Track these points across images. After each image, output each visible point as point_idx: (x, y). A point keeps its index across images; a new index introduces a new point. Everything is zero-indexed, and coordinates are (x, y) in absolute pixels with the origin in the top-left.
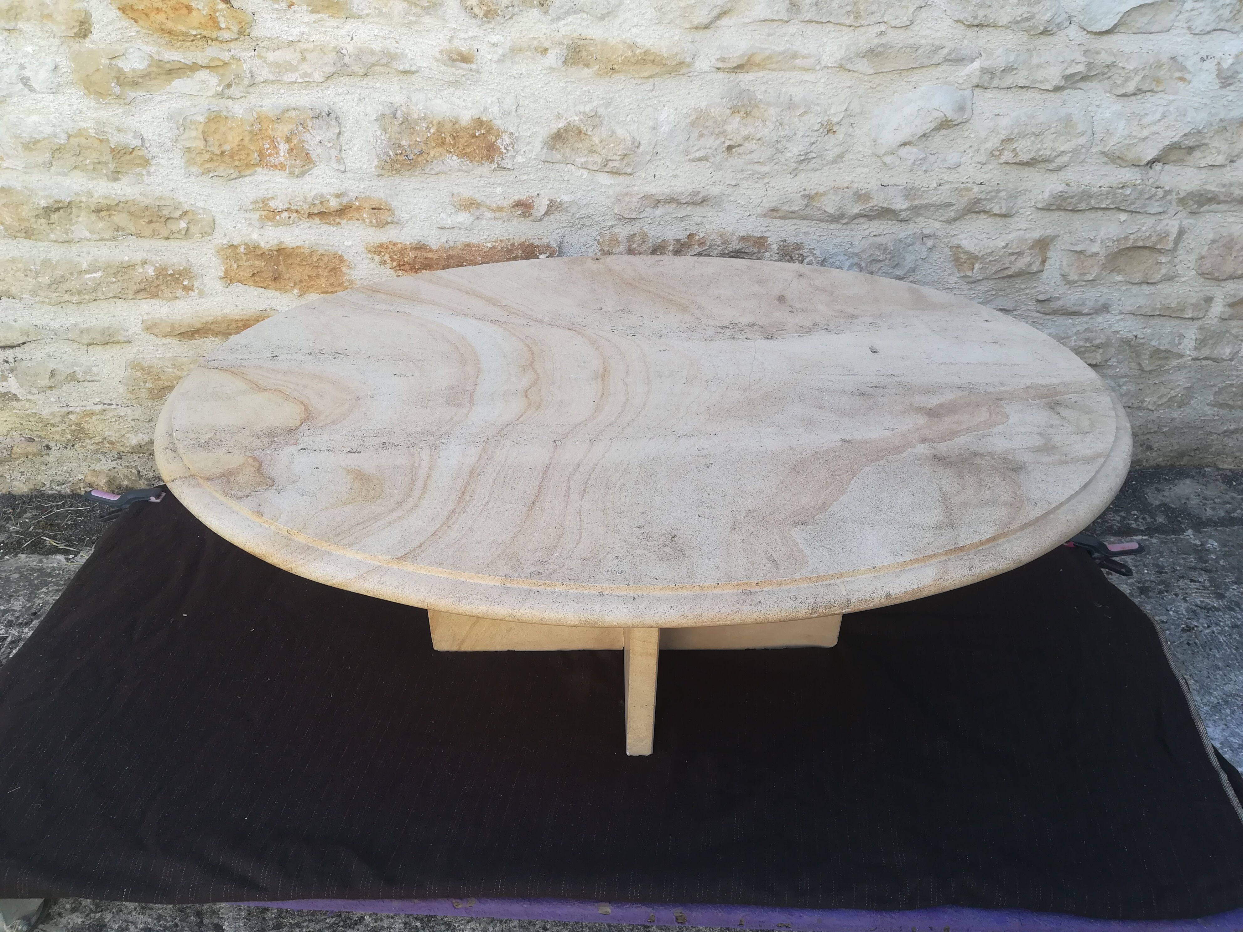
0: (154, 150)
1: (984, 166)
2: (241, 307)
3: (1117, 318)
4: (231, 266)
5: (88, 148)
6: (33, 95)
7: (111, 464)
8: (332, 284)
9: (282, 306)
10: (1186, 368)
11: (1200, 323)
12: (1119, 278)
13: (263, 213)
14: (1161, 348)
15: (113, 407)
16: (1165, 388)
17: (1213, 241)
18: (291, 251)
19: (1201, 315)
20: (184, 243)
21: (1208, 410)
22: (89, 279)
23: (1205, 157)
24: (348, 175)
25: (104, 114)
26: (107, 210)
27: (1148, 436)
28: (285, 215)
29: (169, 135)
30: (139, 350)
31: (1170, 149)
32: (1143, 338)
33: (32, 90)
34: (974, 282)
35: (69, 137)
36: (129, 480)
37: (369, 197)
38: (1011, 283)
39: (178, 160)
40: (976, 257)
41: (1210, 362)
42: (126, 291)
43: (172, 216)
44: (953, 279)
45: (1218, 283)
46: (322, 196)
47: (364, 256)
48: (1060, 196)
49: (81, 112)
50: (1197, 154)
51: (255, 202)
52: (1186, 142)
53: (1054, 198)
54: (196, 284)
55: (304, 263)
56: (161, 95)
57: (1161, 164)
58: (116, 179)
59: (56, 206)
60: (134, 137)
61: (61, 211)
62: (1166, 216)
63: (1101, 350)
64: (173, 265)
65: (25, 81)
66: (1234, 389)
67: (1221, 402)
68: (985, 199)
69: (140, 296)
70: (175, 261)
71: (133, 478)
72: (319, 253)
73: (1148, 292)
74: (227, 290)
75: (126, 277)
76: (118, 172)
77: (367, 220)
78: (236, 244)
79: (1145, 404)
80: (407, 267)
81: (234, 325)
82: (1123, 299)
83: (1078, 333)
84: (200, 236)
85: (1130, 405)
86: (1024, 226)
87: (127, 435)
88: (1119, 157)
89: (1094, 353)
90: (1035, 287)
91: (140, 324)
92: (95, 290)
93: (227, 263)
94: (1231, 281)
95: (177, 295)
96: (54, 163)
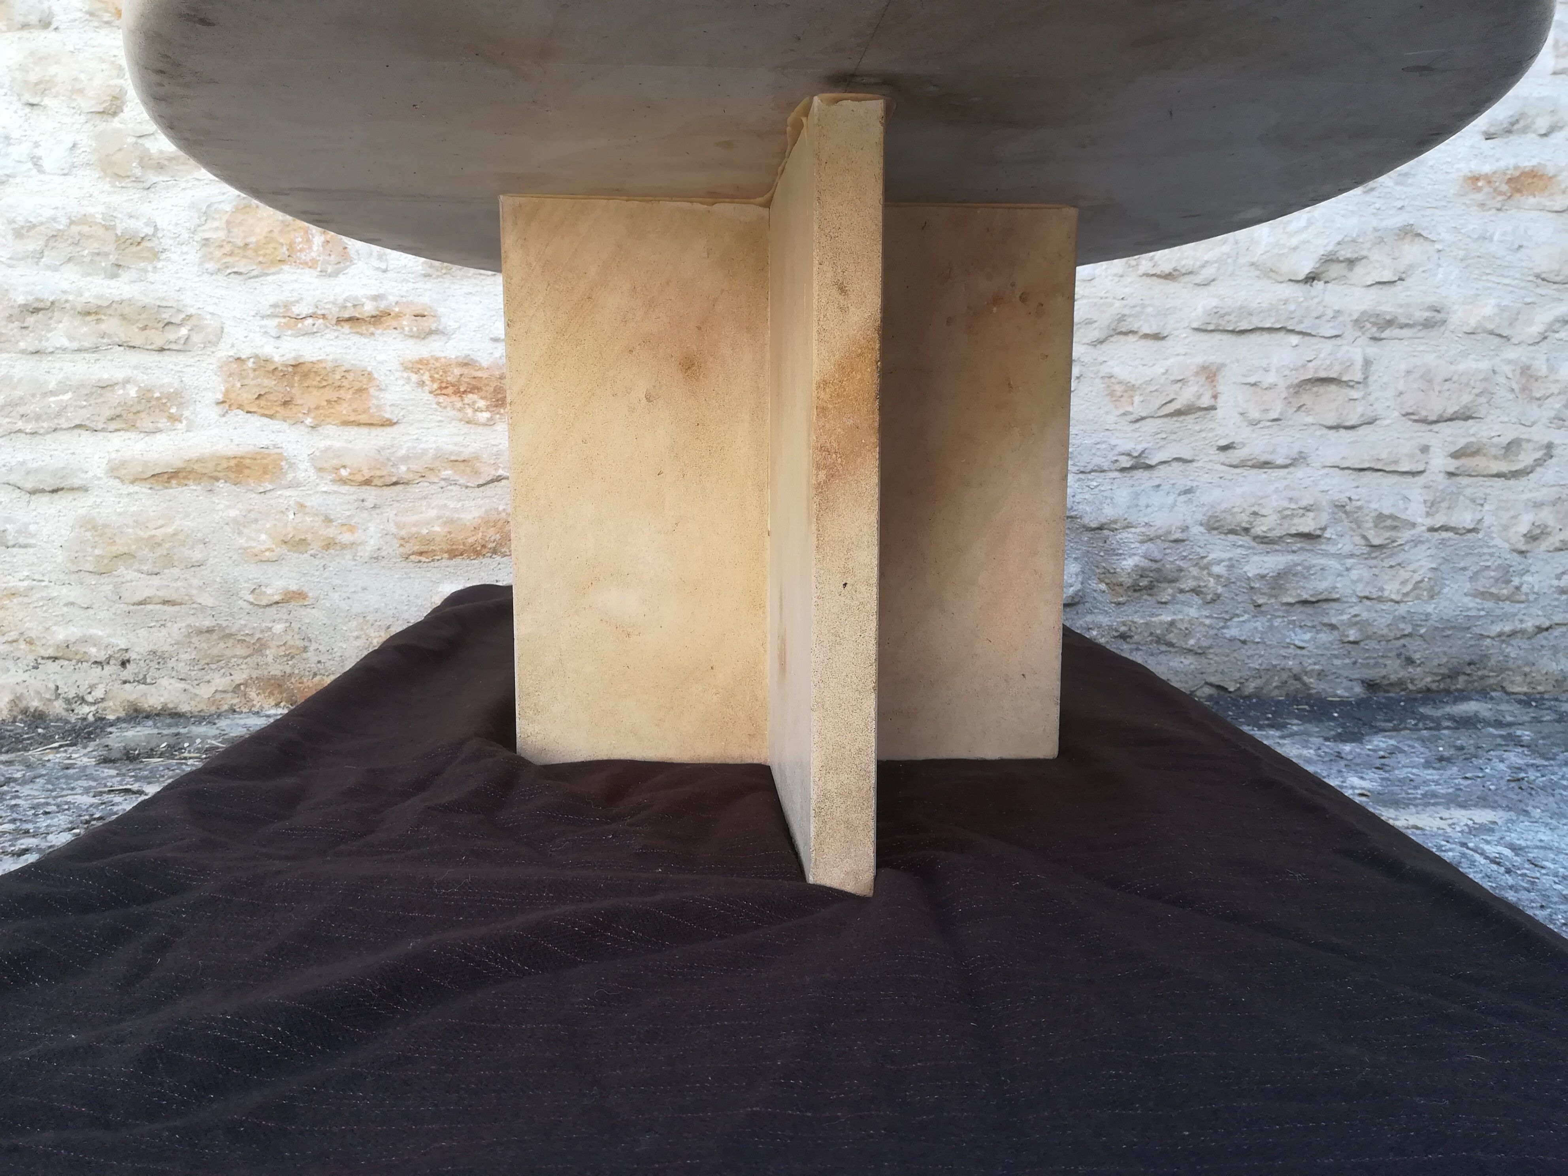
0: (167, 242)
1: (1122, 279)
2: (236, 442)
3: (1321, 473)
4: (233, 386)
5: (89, 237)
6: (42, 177)
7: (22, 676)
8: (355, 411)
9: (289, 442)
10: (1422, 542)
11: (1420, 480)
12: (1309, 420)
13: (283, 320)
14: (1386, 512)
15: (43, 584)
16: (1406, 571)
17: (1408, 372)
18: (310, 365)
19: (1421, 469)
20: (181, 358)
21: (1471, 603)
22: (54, 402)
23: (1369, 273)
24: (390, 275)
25: (116, 199)
26: (96, 313)
27: (1403, 641)
28: (310, 321)
29: (187, 224)
30: (95, 501)
31: (1326, 261)
32: (1358, 500)
33: (40, 170)
34: (1137, 421)
35: (72, 222)
36: (41, 699)
37: (412, 302)
38: (1181, 422)
39: (193, 255)
40: (1133, 388)
41: (1450, 534)
42: (97, 418)
43: (173, 321)
44: (1111, 418)
45: (1430, 427)
46: (356, 298)
47: (398, 374)
48: (1216, 313)
49: (91, 196)
50: (1359, 269)
51: (275, 306)
52: (1343, 252)
53: (1209, 315)
54: (186, 413)
55: (324, 383)
56: (187, 181)
57: (1322, 283)
58: (114, 276)
59: (35, 305)
60: (147, 224)
61: (41, 313)
62: (1345, 342)
63: (1311, 514)
64: (162, 386)
65: (36, 162)
66: (1492, 574)
67: (1482, 589)
68: (1130, 316)
69: (113, 425)
70: (166, 380)
71: (48, 696)
72: (344, 369)
73: (1349, 440)
74: (224, 419)
75: (101, 400)
76: (119, 266)
77: (407, 329)
78: (243, 357)
79: (1386, 594)
80: (450, 390)
81: (225, 465)
82: (1321, 448)
83: (1277, 490)
84: (202, 346)
85: (1367, 594)
86: (1183, 351)
87: (54, 628)
88: (1271, 270)
89: (1304, 518)
90: (1212, 430)
91: (104, 466)
92: (58, 415)
93: (228, 382)
94: (1445, 424)
95: (160, 425)
96: (46, 253)
